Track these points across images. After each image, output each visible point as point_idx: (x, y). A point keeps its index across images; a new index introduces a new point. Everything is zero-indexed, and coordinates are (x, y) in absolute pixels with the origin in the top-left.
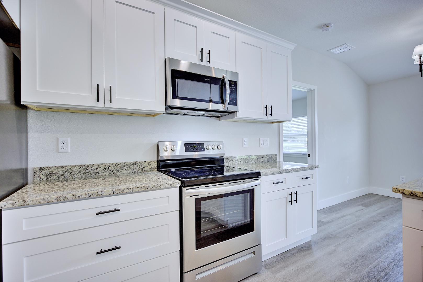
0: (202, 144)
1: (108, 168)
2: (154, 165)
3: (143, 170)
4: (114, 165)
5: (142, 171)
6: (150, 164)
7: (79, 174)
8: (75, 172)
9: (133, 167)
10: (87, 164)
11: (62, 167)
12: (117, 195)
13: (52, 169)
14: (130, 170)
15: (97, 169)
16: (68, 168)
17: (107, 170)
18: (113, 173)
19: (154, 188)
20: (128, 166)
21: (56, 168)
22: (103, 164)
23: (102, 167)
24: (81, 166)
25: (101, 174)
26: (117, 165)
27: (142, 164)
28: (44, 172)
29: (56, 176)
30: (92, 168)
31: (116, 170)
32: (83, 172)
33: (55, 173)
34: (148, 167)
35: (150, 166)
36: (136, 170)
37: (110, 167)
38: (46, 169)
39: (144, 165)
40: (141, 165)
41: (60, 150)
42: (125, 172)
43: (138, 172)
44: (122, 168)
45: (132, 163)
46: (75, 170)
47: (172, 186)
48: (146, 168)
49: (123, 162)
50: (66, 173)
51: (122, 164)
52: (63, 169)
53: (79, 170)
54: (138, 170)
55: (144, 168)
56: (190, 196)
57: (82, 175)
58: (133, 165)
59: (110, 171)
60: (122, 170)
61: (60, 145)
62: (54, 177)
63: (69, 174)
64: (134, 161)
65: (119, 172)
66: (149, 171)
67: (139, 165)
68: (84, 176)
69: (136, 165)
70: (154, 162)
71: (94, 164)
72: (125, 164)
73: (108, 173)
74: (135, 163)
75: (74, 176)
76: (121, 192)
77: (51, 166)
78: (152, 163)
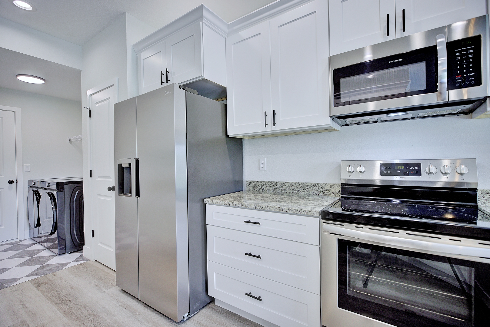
0: (418, 165)
1: (292, 187)
2: (337, 189)
3: (325, 193)
4: (296, 184)
5: (323, 194)
6: (332, 187)
7: (271, 189)
8: (268, 187)
9: (314, 188)
10: (276, 181)
11: (261, 182)
12: (258, 210)
13: (255, 183)
14: (311, 192)
15: (283, 186)
16: (264, 183)
17: (290, 188)
18: (295, 192)
19: (289, 212)
20: (309, 187)
21: (257, 182)
22: (287, 182)
23: (286, 185)
24: (272, 182)
25: (286, 192)
26: (299, 184)
27: (324, 186)
28: (251, 184)
29: (258, 189)
30: (280, 185)
31: (298, 190)
32: (273, 188)
33: (257, 186)
34: (330, 191)
35: (332, 190)
36: (317, 193)
37: (293, 186)
38: (252, 182)
39: (326, 187)
40: (322, 188)
41: (261, 168)
42: (306, 193)
43: (319, 194)
44: (304, 188)
45: (313, 185)
46: (268, 186)
47: (308, 214)
48: (328, 191)
49: (305, 182)
50: (263, 187)
51: (303, 184)
52: (261, 184)
53: (271, 186)
54: (319, 192)
55: (326, 191)
56: (330, 233)
57: (273, 190)
58: (314, 187)
59: (293, 189)
60: (304, 191)
61: (261, 164)
62: (256, 190)
63: (265, 188)
64: (316, 182)
65: (301, 192)
66: (332, 195)
67: (321, 187)
68: (274, 191)
69: (317, 187)
70: (337, 186)
71: (281, 181)
72: (306, 185)
73: (291, 191)
74: (317, 185)
75: (267, 190)
76: (261, 208)
77: (255, 180)
78: (335, 186)
